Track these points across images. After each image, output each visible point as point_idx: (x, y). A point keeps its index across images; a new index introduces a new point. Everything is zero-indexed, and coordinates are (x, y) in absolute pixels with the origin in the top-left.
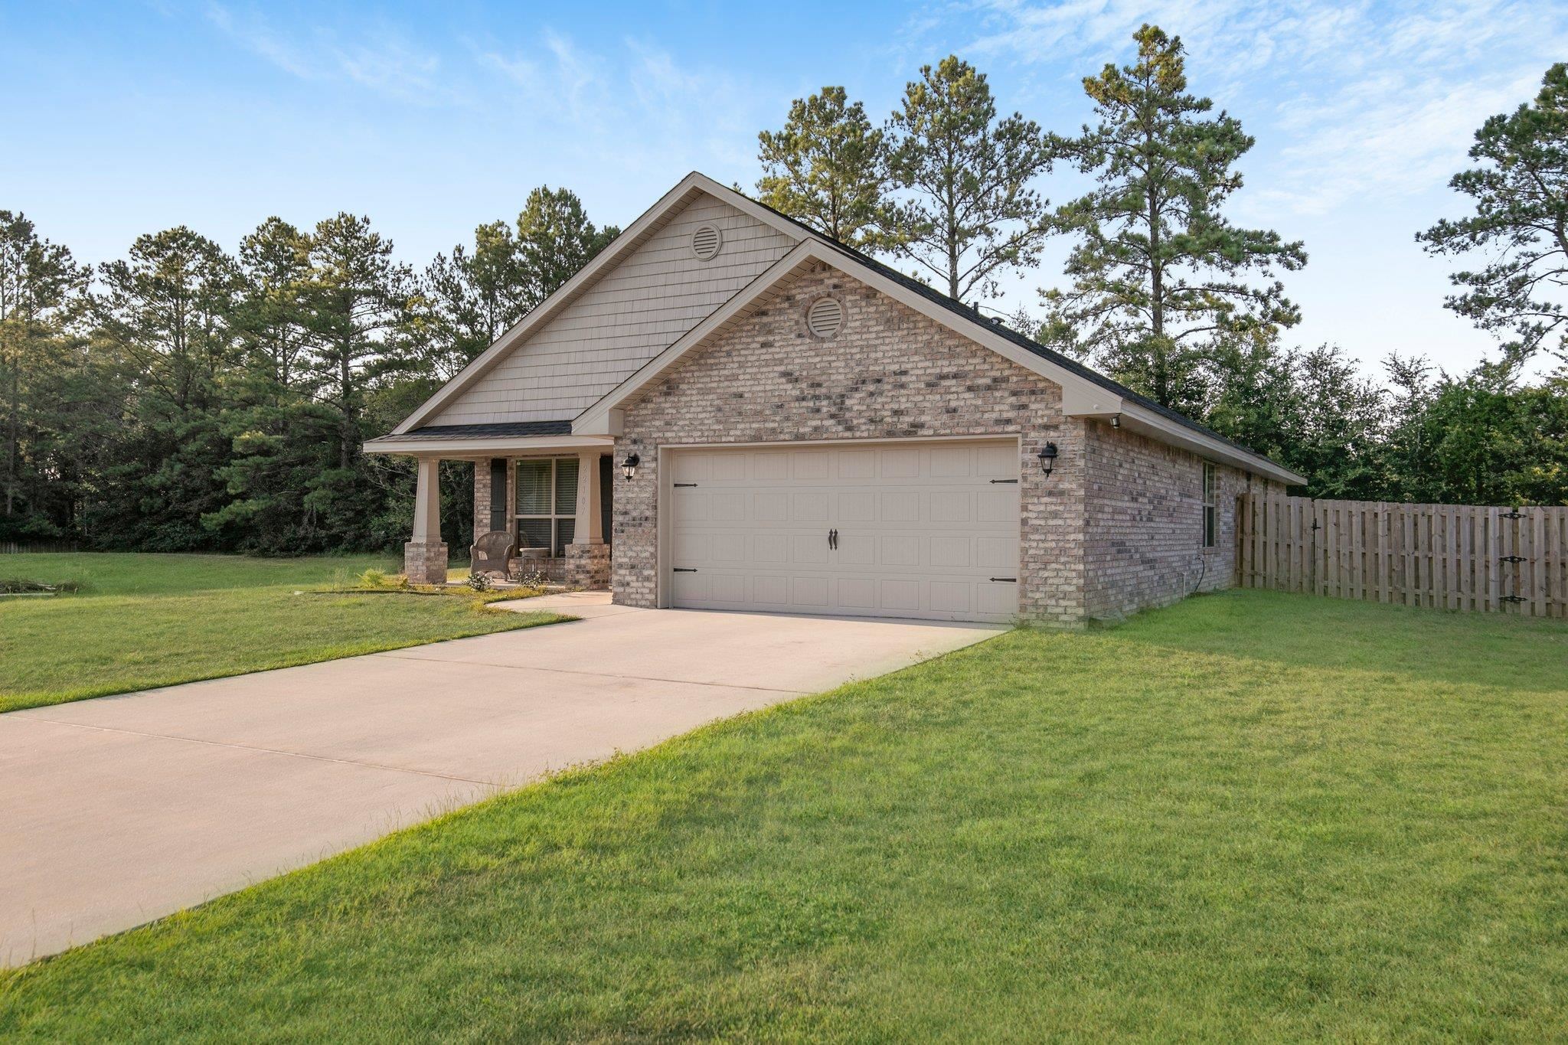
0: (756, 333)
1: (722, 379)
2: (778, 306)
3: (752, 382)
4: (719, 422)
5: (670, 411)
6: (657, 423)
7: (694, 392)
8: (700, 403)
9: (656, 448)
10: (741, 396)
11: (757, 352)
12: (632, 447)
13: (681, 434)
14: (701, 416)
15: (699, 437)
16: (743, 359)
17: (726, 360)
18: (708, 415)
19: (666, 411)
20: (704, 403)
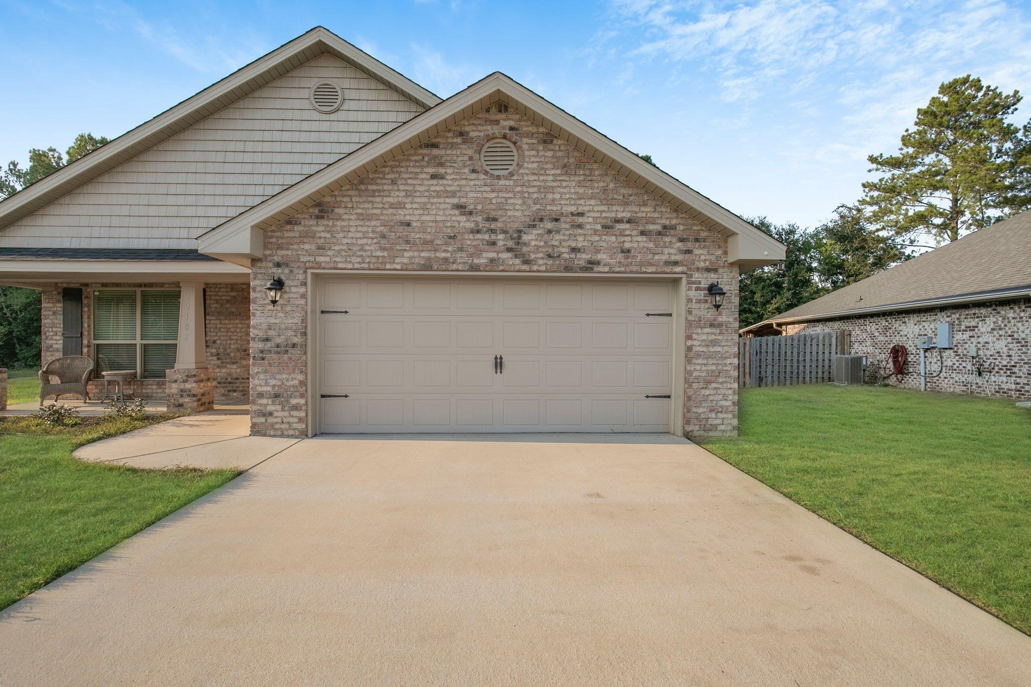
0: (425, 163)
1: (387, 206)
2: (450, 140)
3: (421, 212)
4: (383, 249)
5: (323, 235)
6: (307, 247)
7: (353, 217)
8: (360, 229)
9: (305, 272)
10: (409, 225)
11: (426, 183)
12: (274, 270)
13: (337, 259)
14: (360, 242)
15: (359, 263)
16: (410, 188)
17: (390, 187)
18: (369, 241)
19: (318, 235)
20: (365, 229)
